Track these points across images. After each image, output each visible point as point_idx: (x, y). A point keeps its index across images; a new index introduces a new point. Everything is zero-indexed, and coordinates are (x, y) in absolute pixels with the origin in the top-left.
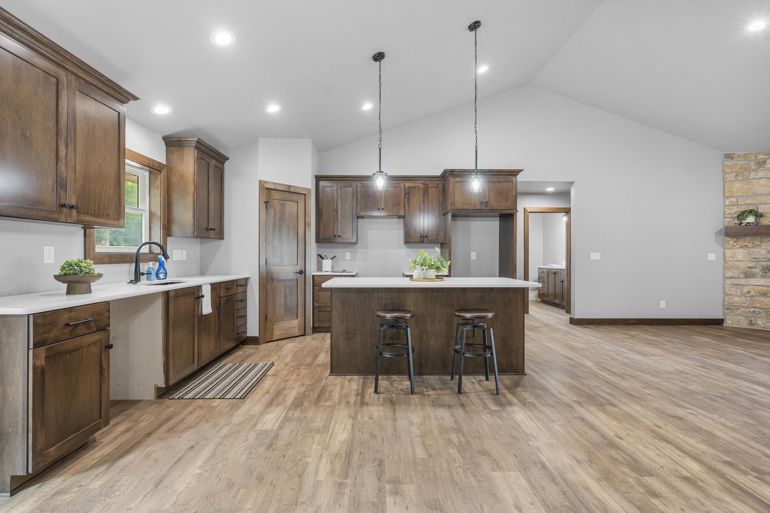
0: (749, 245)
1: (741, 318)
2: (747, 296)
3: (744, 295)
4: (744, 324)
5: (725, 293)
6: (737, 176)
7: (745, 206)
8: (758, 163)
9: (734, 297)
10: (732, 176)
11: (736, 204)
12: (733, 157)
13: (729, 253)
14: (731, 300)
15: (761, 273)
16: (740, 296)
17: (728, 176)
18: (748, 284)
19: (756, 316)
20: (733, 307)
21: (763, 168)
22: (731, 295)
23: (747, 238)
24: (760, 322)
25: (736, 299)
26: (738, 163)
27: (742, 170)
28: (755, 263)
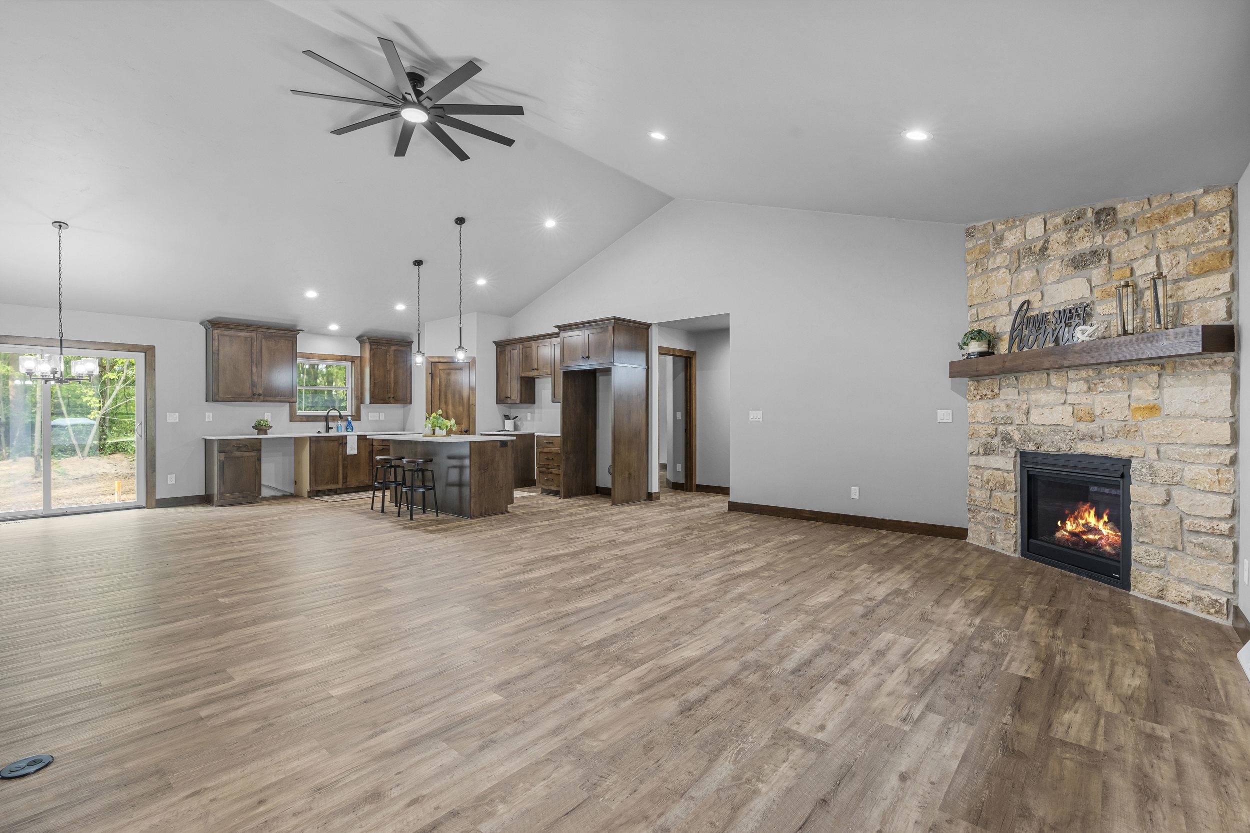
0: (988, 393)
1: (982, 528)
2: (986, 488)
3: (984, 486)
4: (985, 541)
6: (976, 266)
7: (985, 322)
8: (996, 240)
9: (975, 490)
10: (973, 267)
11: (977, 319)
12: (973, 233)
13: (970, 408)
14: (972, 495)
15: (1000, 447)
16: (980, 488)
17: (969, 268)
18: (987, 466)
19: (996, 526)
20: (974, 507)
21: (1001, 248)
22: (972, 485)
23: (986, 381)
24: (999, 538)
25: (977, 493)
26: (978, 243)
27: (981, 256)
28: (995, 427)
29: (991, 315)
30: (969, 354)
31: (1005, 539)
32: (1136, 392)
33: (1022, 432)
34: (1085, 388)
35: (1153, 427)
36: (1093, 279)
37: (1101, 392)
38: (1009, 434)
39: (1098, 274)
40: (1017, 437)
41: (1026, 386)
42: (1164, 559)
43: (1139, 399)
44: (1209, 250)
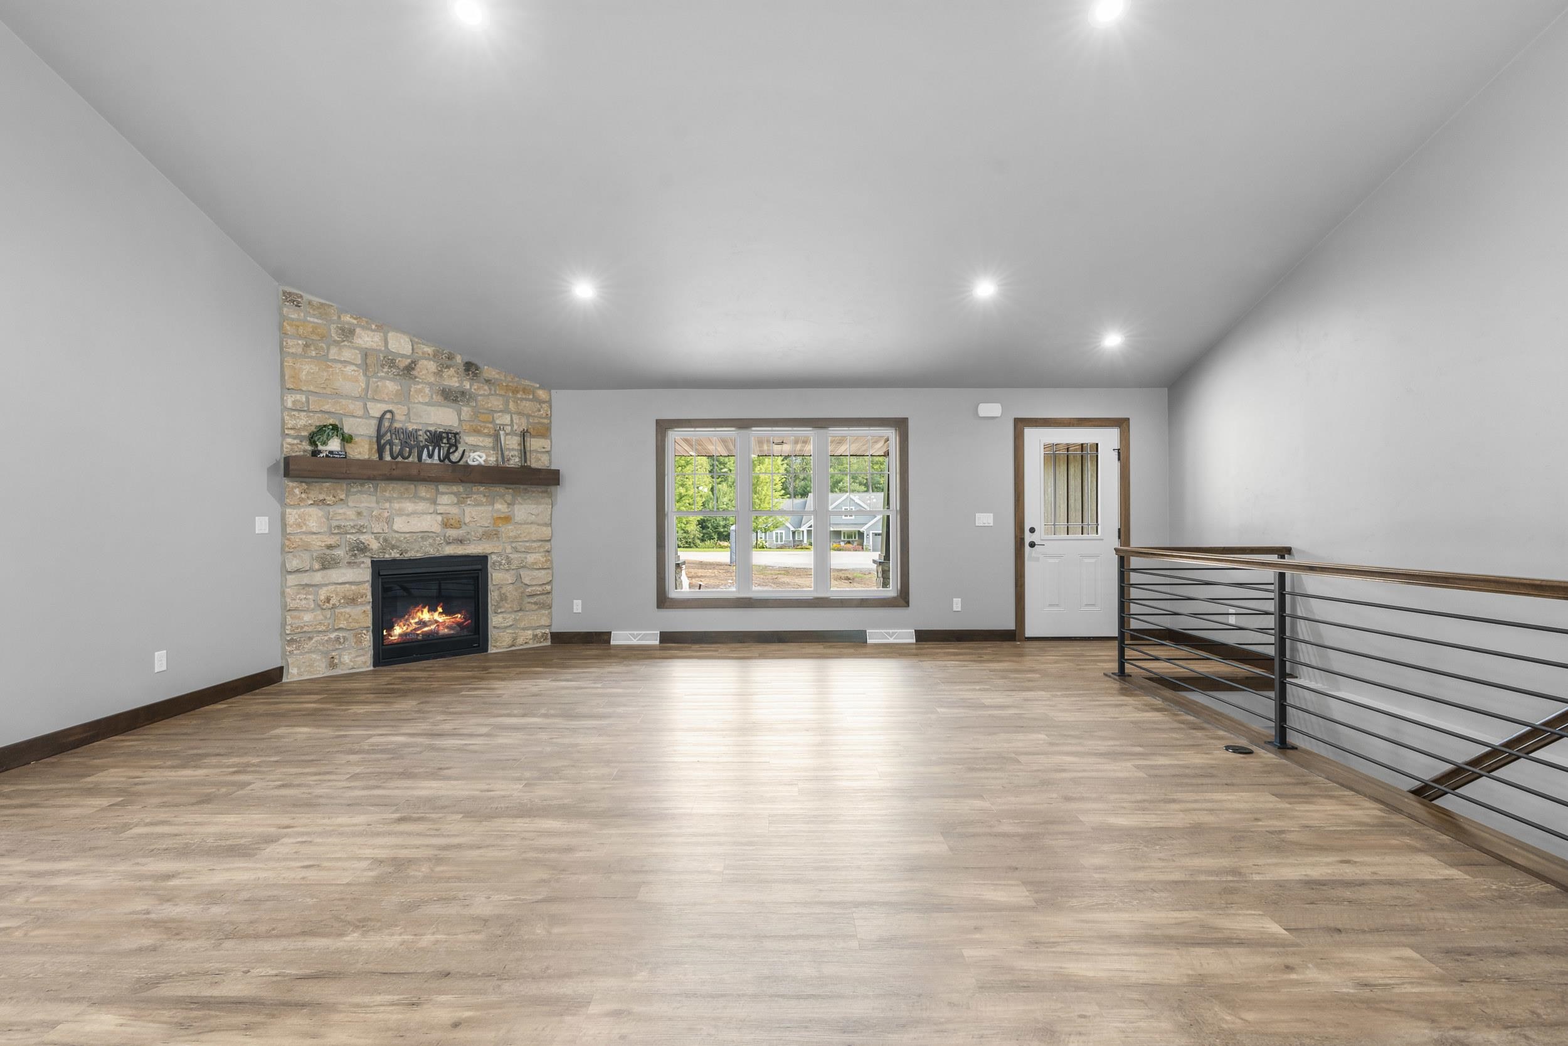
0: (327, 498)
1: (314, 656)
2: (324, 607)
3: (319, 606)
4: (321, 670)
5: (286, 606)
6: (307, 346)
7: (320, 415)
8: (342, 329)
9: (302, 614)
10: (298, 344)
11: (306, 409)
12: (299, 302)
13: (292, 515)
14: (296, 621)
15: (347, 559)
16: (313, 610)
17: (291, 342)
18: (327, 582)
19: (341, 647)
20: (300, 635)
21: (351, 342)
22: (296, 609)
23: (324, 485)
24: (346, 658)
25: (307, 617)
26: (308, 318)
27: (314, 337)
28: (338, 537)
29: (333, 410)
30: (331, 452)
31: (357, 656)
32: (498, 506)
33: (381, 540)
34: (456, 501)
35: (508, 530)
36: (463, 414)
37: (469, 505)
38: (363, 543)
39: (468, 412)
40: (375, 545)
41: (387, 494)
42: (515, 619)
43: (498, 511)
44: (539, 423)
